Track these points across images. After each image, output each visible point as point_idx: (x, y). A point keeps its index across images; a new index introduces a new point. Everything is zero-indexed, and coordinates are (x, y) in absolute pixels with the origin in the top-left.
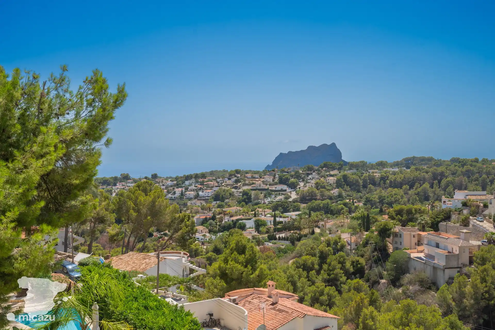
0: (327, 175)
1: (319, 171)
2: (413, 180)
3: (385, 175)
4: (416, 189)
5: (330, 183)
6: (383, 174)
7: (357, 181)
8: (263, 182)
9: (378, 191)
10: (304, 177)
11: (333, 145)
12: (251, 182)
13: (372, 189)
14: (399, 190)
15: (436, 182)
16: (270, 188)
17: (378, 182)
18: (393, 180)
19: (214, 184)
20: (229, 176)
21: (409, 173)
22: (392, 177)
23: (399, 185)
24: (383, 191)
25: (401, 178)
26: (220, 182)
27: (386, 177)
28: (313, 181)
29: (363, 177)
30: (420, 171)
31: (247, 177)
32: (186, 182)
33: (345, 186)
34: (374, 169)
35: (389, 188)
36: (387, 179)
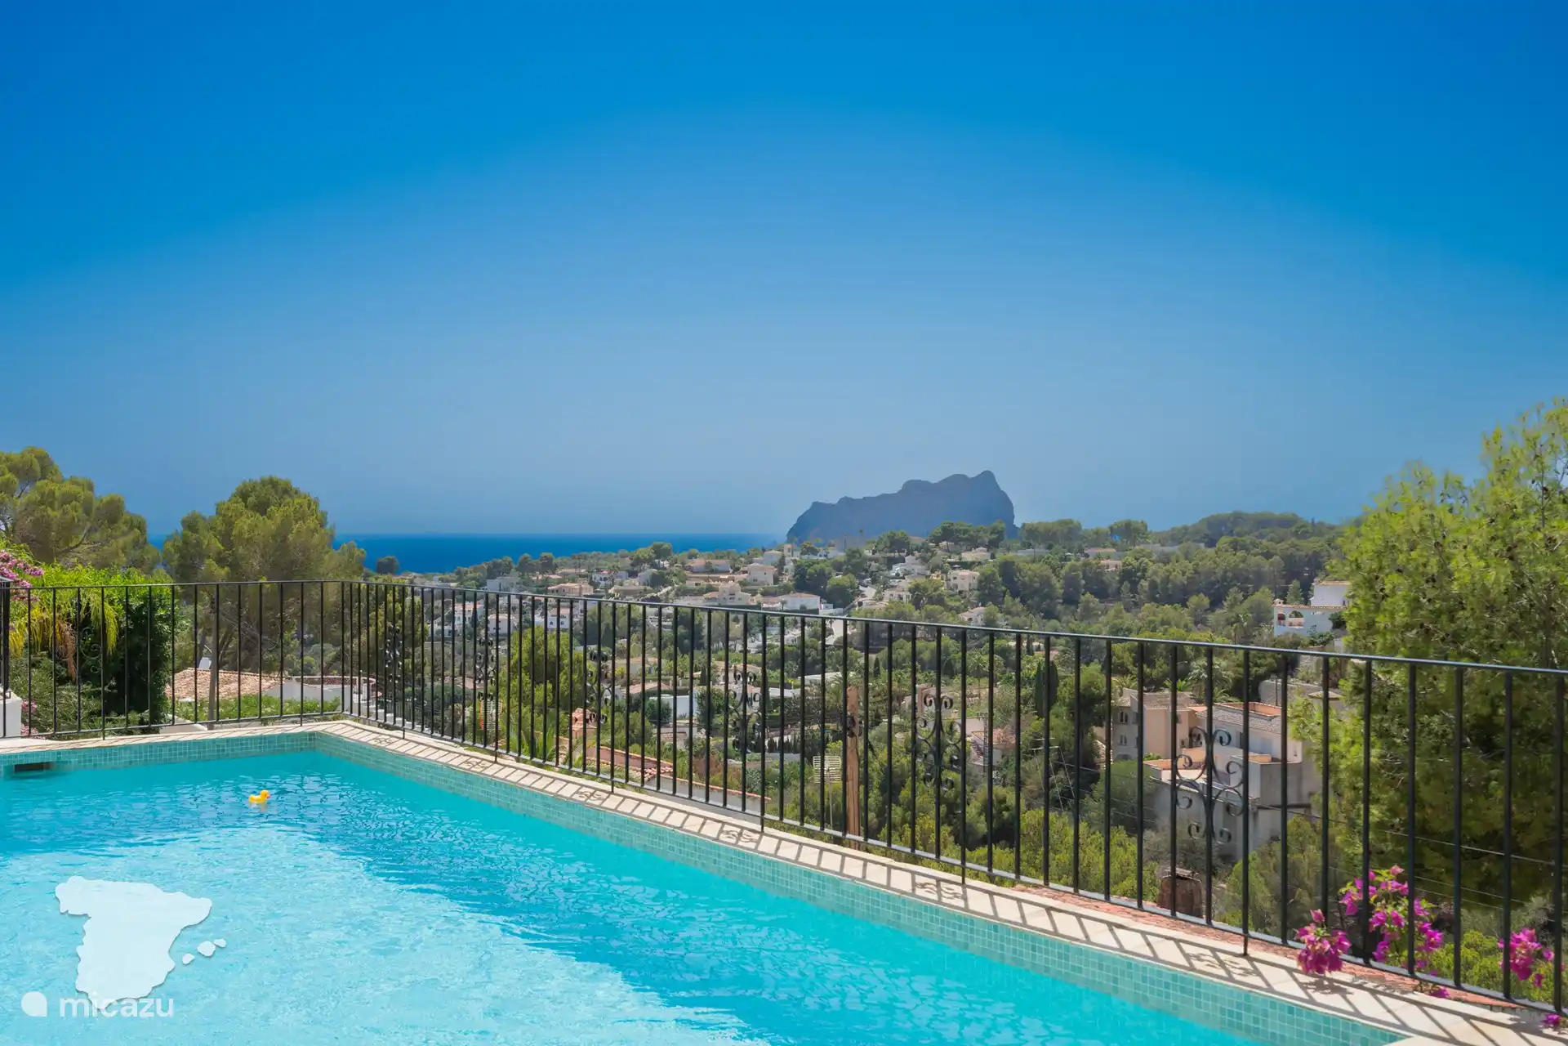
0: (952, 564)
1: (928, 550)
2: (1224, 578)
3: (1135, 563)
4: (1232, 606)
5: (959, 589)
6: (1130, 559)
7: (1046, 582)
8: (743, 584)
9: (1112, 613)
10: (879, 569)
11: (988, 476)
12: (704, 584)
13: (1094, 609)
14: (1175, 608)
15: (1295, 584)
16: (765, 606)
17: (1115, 585)
18: (1158, 580)
19: (581, 588)
20: (632, 565)
21: (1218, 559)
22: (1158, 572)
23: (1178, 596)
24: (1126, 615)
25: (1184, 573)
26: (603, 583)
27: (1138, 570)
28: (906, 584)
29: (1066, 568)
30: (1247, 550)
31: (690, 569)
32: (489, 581)
33: (1008, 598)
34: (1104, 547)
35: (1146, 605)
36: (1143, 577)
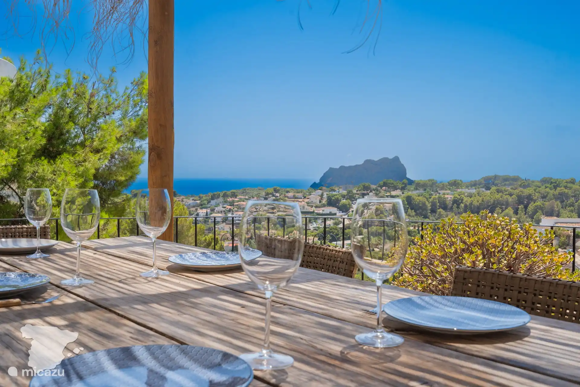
0: (387, 196)
1: (377, 191)
2: (494, 203)
3: (459, 197)
6: (457, 196)
7: (424, 204)
8: (308, 203)
9: (450, 217)
10: (359, 198)
11: (396, 159)
13: (442, 215)
15: (521, 207)
16: (316, 211)
17: (450, 205)
18: (468, 204)
20: (265, 195)
21: (489, 195)
22: (467, 200)
23: (476, 210)
24: (456, 217)
25: (478, 202)
27: (460, 199)
29: (432, 199)
30: (503, 193)
31: (288, 197)
32: (212, 201)
33: (409, 210)
34: (446, 190)
35: (464, 214)
36: (462, 202)
